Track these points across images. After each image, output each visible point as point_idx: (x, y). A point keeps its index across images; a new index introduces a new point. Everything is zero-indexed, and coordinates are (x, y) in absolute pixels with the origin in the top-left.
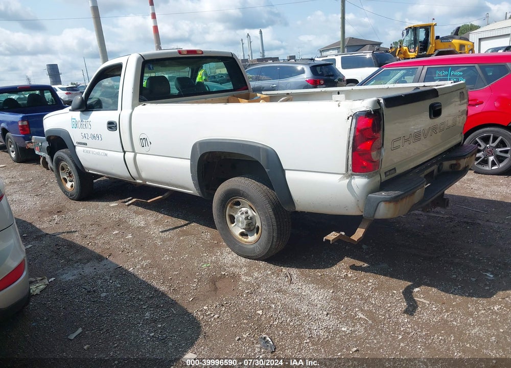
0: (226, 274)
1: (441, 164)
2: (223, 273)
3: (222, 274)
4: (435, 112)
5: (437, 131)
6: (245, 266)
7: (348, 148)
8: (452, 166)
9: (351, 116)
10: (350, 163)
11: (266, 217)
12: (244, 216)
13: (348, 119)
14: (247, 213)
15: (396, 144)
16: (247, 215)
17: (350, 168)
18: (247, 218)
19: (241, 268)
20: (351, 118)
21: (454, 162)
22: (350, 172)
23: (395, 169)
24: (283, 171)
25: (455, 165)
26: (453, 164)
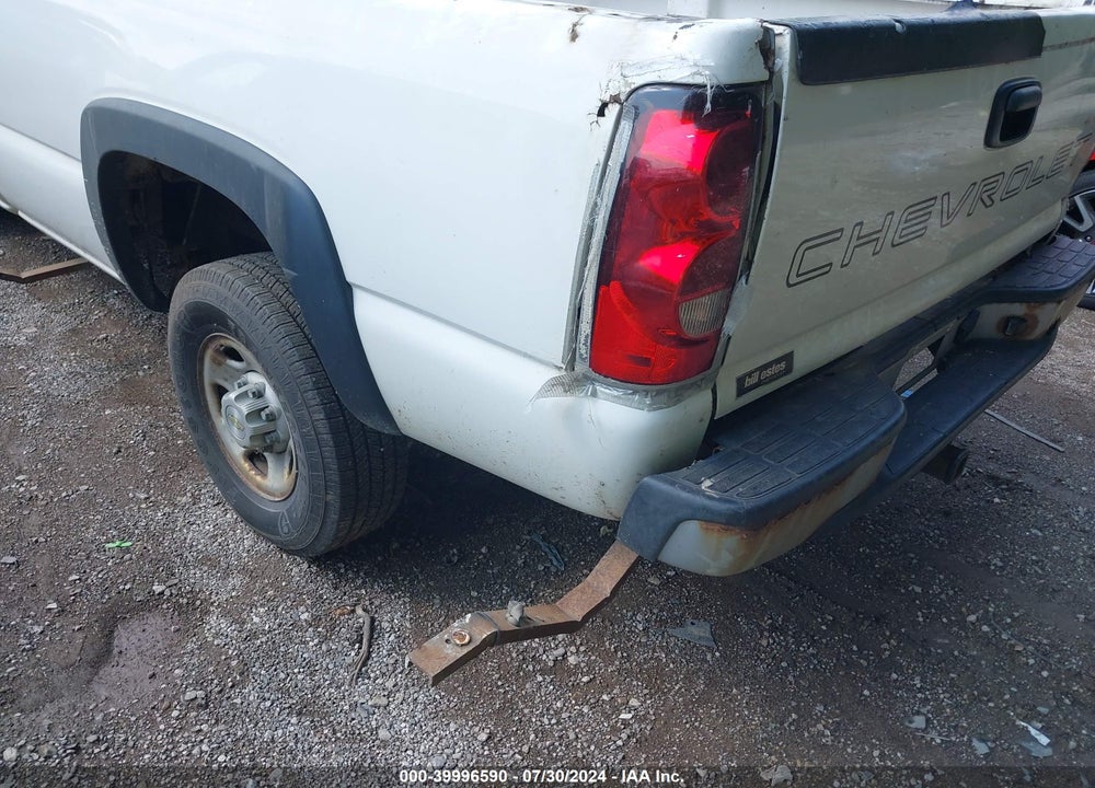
0: (167, 593)
1: (974, 316)
2: (157, 588)
3: (151, 593)
4: (1011, 119)
5: (996, 197)
6: (244, 570)
7: (584, 263)
8: (1006, 322)
9: (615, 99)
10: (586, 328)
11: (301, 436)
12: (245, 407)
13: (601, 113)
14: (259, 394)
15: (813, 259)
16: (259, 403)
17: (584, 350)
18: (254, 415)
19: (227, 573)
20: (613, 110)
21: (1018, 309)
22: (582, 367)
23: (788, 358)
24: (346, 291)
25: (1022, 320)
26: (1014, 317)
